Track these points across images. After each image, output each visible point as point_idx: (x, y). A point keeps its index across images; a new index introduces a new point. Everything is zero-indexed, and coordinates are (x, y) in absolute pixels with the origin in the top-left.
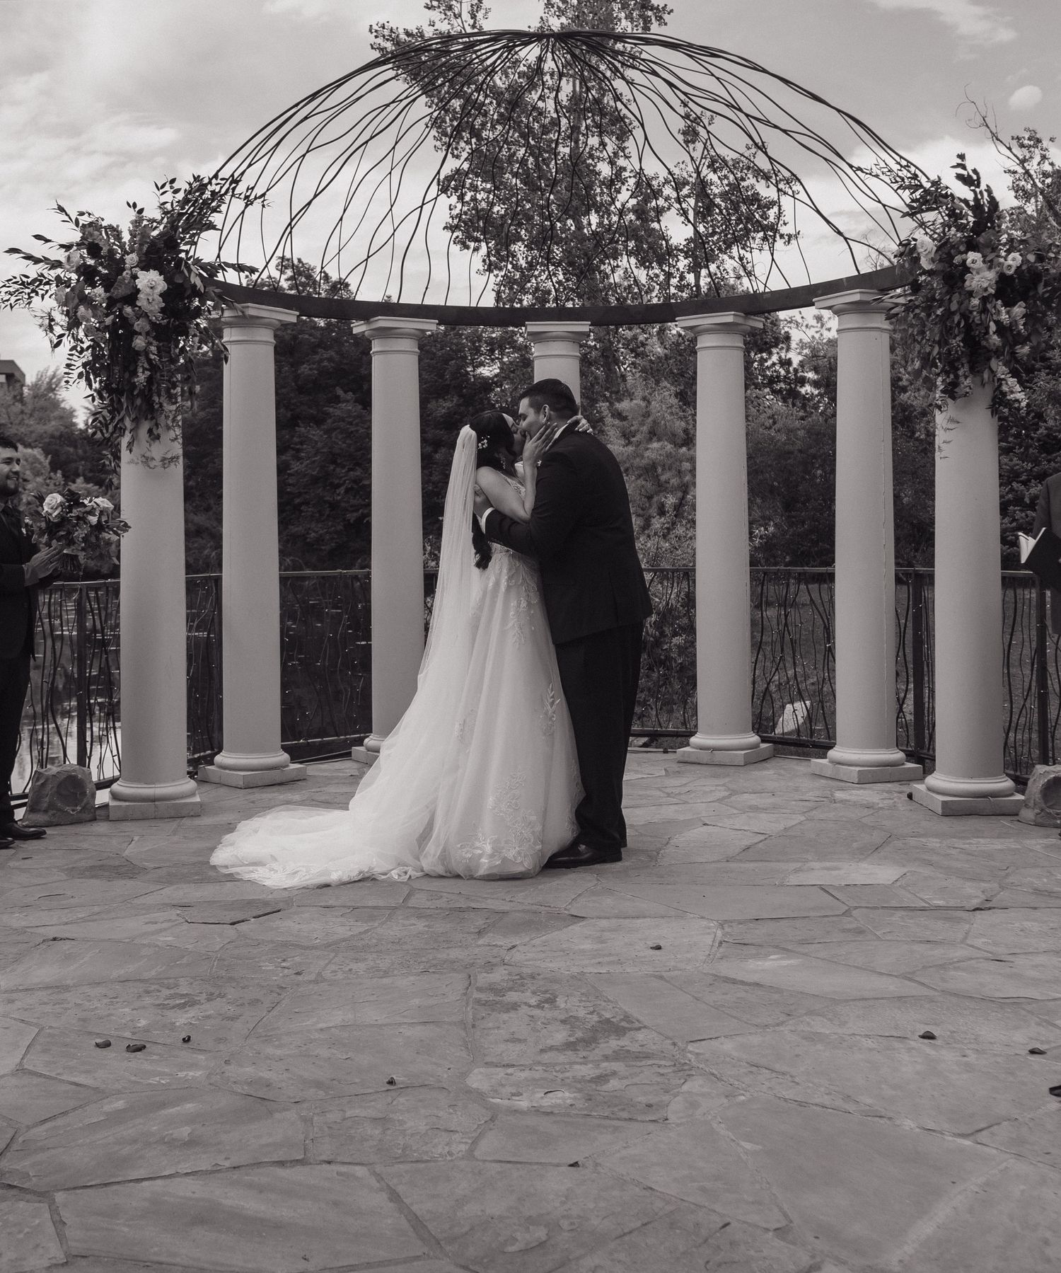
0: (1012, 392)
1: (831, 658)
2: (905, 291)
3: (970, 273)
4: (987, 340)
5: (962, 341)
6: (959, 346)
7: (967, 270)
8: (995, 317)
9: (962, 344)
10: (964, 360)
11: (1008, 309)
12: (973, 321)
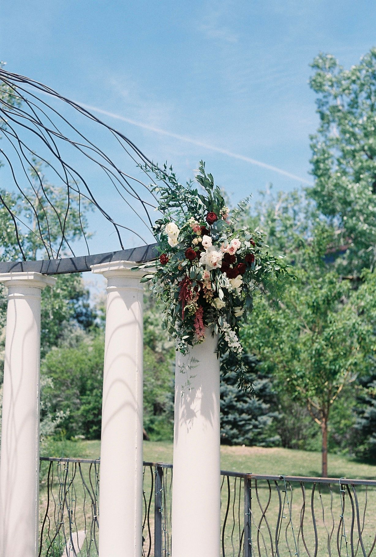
0: (232, 342)
1: (96, 525)
2: (156, 263)
3: (205, 251)
4: (214, 303)
5: (197, 302)
6: (195, 306)
7: (202, 249)
8: (222, 285)
9: (197, 305)
10: (200, 317)
11: (231, 280)
12: (206, 287)
